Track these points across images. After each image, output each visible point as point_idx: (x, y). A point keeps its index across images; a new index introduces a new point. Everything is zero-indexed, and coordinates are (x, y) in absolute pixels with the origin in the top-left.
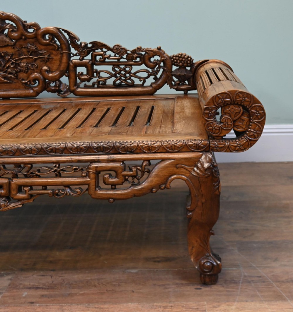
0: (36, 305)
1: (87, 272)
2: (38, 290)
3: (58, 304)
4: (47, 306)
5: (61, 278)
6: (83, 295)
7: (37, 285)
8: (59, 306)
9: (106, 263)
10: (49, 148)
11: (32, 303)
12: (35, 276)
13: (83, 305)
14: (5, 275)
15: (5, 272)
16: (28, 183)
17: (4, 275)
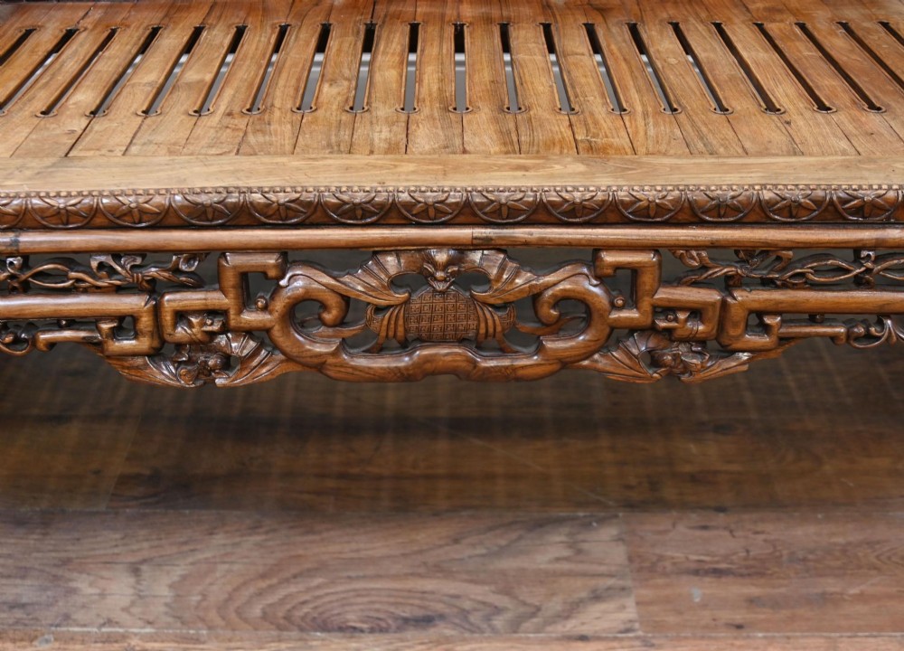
0: (755, 634)
1: (820, 516)
2: (724, 580)
3: (816, 634)
4: (788, 638)
5: (762, 537)
6: (861, 598)
7: (711, 562)
8: (822, 641)
9: (851, 484)
10: (853, 203)
11: (739, 627)
12: (681, 528)
13: (890, 636)
14: (595, 524)
15: (588, 514)
16: (780, 305)
17: (590, 524)
